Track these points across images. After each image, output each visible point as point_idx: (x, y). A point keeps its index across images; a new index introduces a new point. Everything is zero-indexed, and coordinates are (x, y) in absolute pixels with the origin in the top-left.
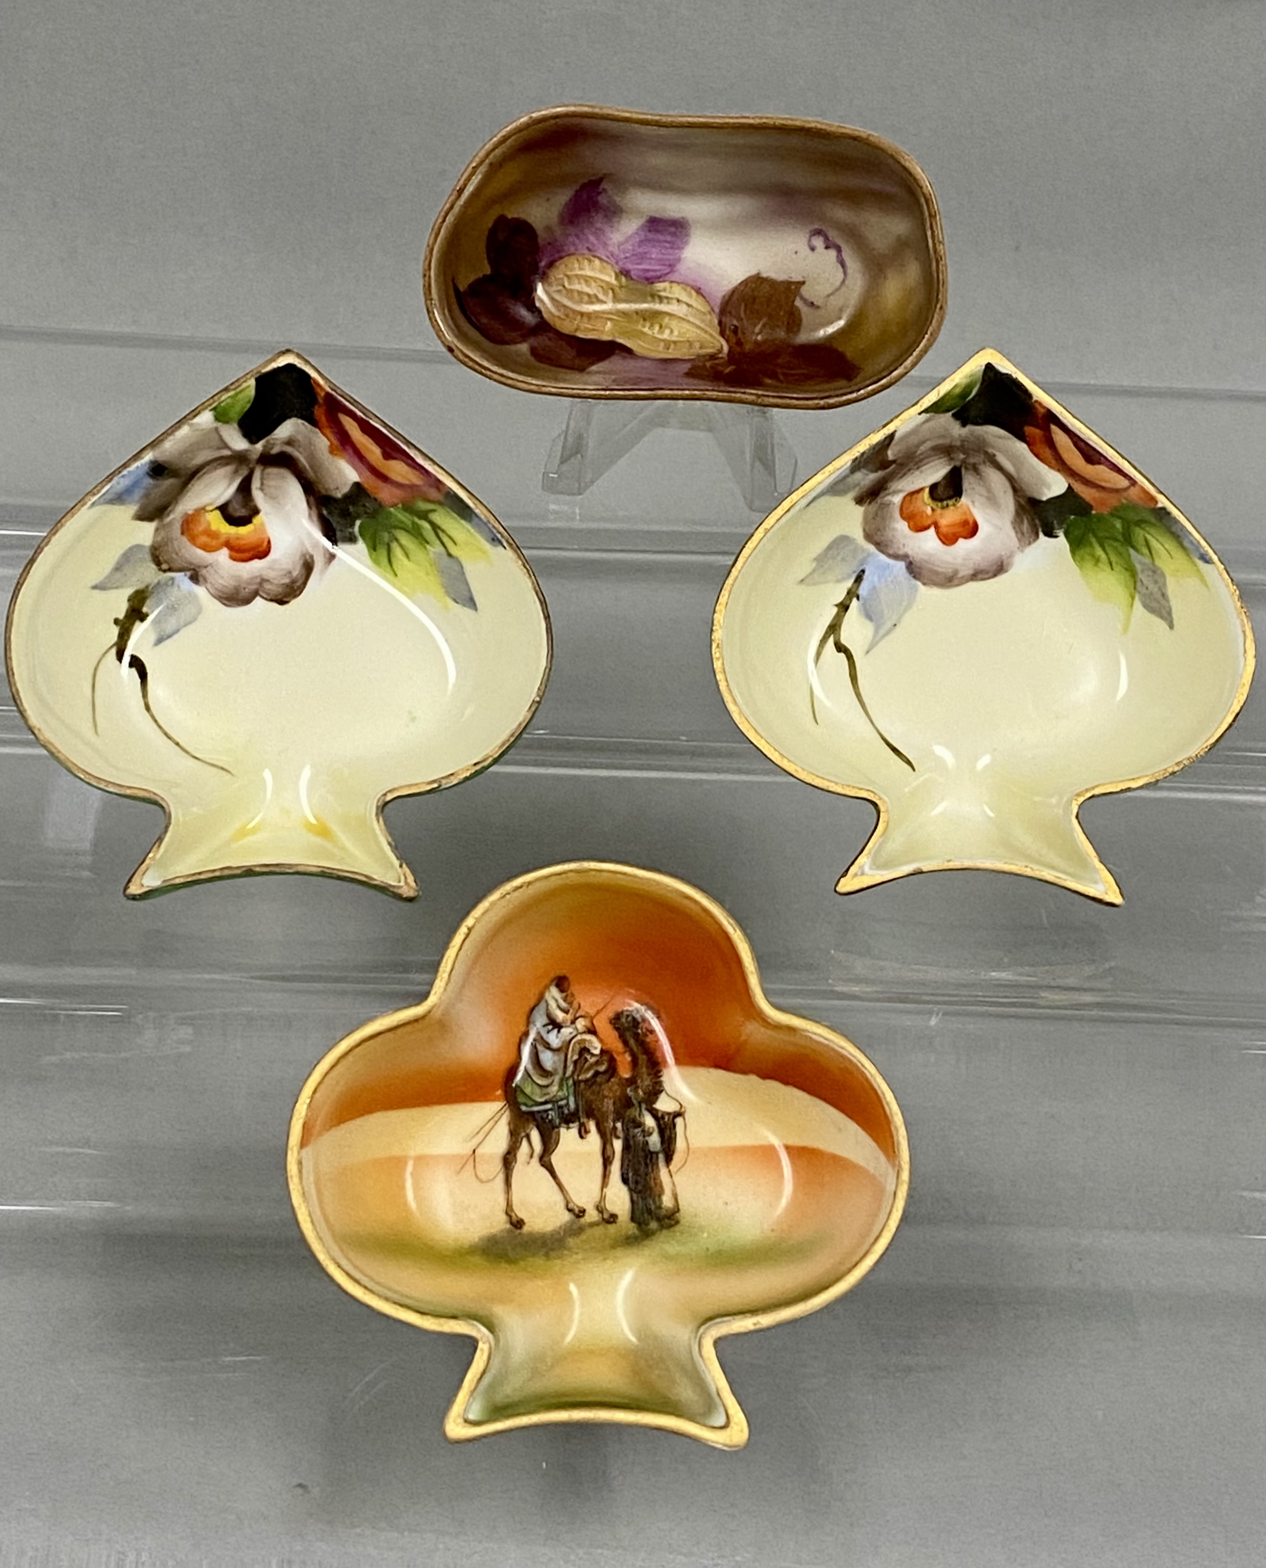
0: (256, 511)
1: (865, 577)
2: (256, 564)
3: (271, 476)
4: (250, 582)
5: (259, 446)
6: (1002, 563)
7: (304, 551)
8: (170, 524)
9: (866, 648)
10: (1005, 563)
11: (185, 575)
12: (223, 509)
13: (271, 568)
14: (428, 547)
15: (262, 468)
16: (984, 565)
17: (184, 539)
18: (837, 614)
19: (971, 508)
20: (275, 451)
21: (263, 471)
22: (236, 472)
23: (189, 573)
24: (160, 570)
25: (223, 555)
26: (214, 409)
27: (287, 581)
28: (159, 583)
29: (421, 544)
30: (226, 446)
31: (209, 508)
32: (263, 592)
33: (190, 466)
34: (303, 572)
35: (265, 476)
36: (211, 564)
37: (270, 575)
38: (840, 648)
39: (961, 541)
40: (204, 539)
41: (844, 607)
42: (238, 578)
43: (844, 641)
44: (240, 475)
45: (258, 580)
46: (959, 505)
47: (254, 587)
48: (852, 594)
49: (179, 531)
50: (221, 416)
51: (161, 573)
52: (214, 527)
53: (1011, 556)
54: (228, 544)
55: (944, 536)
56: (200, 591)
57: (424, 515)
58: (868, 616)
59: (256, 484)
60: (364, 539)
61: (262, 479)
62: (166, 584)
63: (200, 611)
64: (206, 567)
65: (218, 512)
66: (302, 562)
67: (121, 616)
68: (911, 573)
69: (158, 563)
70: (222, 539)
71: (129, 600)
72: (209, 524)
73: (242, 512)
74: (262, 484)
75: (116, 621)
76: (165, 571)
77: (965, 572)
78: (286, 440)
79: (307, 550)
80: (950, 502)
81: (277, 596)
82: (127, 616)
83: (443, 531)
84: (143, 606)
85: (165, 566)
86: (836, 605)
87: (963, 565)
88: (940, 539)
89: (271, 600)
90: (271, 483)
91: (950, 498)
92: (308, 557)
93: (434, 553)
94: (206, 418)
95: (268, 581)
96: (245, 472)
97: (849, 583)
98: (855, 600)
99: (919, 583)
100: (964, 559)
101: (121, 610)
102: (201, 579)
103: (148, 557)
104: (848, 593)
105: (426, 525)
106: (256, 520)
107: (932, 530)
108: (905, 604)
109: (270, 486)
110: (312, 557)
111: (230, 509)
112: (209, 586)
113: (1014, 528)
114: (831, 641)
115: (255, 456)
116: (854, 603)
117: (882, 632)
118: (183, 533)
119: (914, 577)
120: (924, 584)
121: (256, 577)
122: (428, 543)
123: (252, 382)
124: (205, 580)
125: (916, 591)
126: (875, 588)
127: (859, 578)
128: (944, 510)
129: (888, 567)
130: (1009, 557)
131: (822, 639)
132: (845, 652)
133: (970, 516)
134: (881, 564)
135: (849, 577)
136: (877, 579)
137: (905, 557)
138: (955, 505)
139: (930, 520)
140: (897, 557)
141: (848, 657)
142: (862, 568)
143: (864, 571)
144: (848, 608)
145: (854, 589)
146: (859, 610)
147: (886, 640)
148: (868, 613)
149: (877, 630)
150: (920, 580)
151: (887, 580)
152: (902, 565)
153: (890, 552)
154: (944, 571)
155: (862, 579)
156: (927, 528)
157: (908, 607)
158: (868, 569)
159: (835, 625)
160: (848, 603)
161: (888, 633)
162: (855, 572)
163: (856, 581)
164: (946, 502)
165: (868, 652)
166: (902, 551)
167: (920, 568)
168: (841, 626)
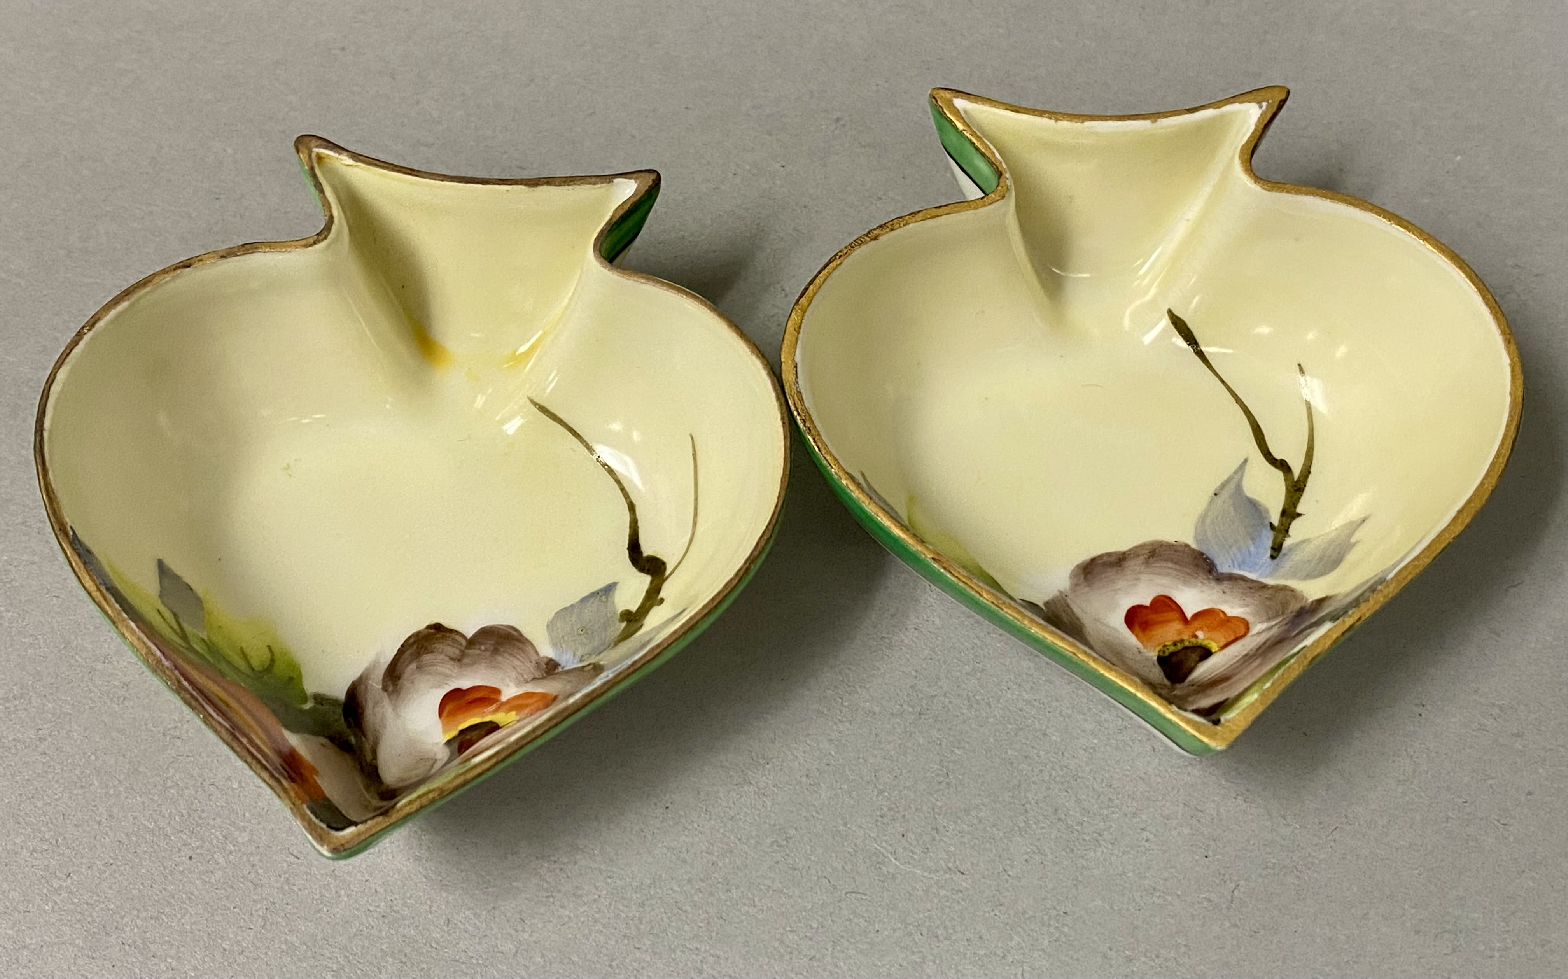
1: (1269, 553)
2: (465, 684)
4: (477, 659)
6: (1086, 578)
7: (396, 697)
9: (1248, 467)
10: (1082, 577)
11: (563, 667)
13: (447, 676)
16: (1111, 573)
18: (1295, 505)
19: (1140, 645)
23: (558, 669)
25: (509, 692)
27: (426, 658)
32: (462, 644)
34: (401, 669)
36: (528, 681)
37: (448, 668)
38: (1282, 465)
39: (1147, 602)
41: (1289, 514)
42: (495, 665)
43: (1279, 474)
45: (465, 660)
46: (1161, 647)
47: (471, 652)
48: (1282, 530)
53: (1075, 586)
54: (499, 705)
55: (1173, 610)
56: (546, 651)
58: (1253, 505)
63: (551, 625)
64: (534, 679)
66: (401, 684)
68: (1208, 558)
75: (663, 603)
77: (1133, 565)
79: (393, 697)
80: (1172, 649)
81: (445, 639)
82: (647, 610)
86: (1299, 515)
87: (1140, 573)
88: (1175, 603)
89: (453, 633)
91: (1172, 654)
92: (393, 688)
95: (452, 659)
97: (1288, 543)
98: (1276, 523)
99: (1194, 546)
100: (1138, 579)
102: (543, 664)
104: (1287, 531)
107: (1189, 615)
108: (1208, 521)
112: (534, 658)
113: (1078, 619)
114: (1297, 472)
116: (1275, 519)
117: (1232, 486)
119: (1202, 554)
120: (1187, 546)
121: (467, 665)
124: (537, 663)
125: (1195, 537)
126: (1253, 539)
127: (1277, 550)
128: (1179, 638)
129: (1239, 566)
130: (1077, 585)
131: (1310, 472)
132: (1276, 460)
133: (1141, 635)
134: (1253, 567)
135: (1290, 549)
136: (1252, 549)
137: (1220, 578)
138: (1165, 646)
139: (1196, 624)
140: (1232, 578)
141: (1270, 454)
142: (1276, 561)
143: (1273, 557)
144: (1284, 513)
145: (1280, 536)
146: (1267, 511)
147: (1225, 477)
148: (1254, 508)
149: (1239, 488)
150: (1194, 550)
151: (1240, 549)
152: (1224, 568)
153: (1241, 582)
154: (1164, 564)
155: (1273, 548)
156: (1197, 616)
157: (1203, 518)
158: (1269, 560)
159: (1296, 491)
160: (1284, 519)
161: (1224, 485)
162: (1284, 555)
163: (1281, 545)
164: (1180, 646)
165: (1246, 461)
166: (1226, 585)
167: (1197, 566)
168: (1288, 491)
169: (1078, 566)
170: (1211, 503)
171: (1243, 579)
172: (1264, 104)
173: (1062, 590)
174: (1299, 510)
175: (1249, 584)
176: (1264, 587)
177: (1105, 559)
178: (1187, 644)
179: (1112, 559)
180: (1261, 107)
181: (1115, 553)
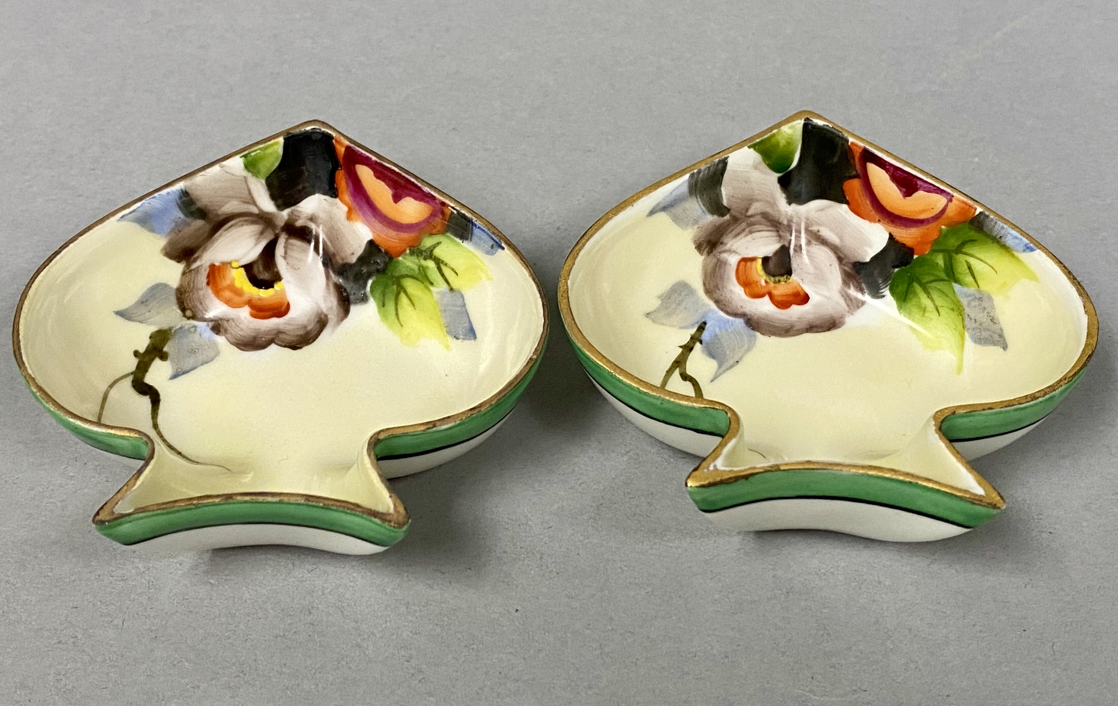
0: (278, 278)
1: (707, 326)
2: (274, 320)
3: (295, 248)
4: (268, 332)
5: (285, 213)
6: (834, 321)
7: (320, 311)
8: (198, 269)
9: (711, 377)
10: (836, 322)
11: (208, 325)
12: (248, 268)
13: (287, 324)
14: (431, 288)
15: (286, 237)
16: (817, 323)
17: (209, 291)
18: (682, 353)
19: (802, 283)
20: (299, 223)
21: (287, 240)
22: (262, 233)
23: (211, 324)
24: (185, 316)
25: (244, 313)
26: (245, 156)
27: (302, 332)
28: (181, 328)
29: (426, 287)
30: (254, 203)
31: (235, 265)
32: (279, 340)
33: (219, 212)
34: (318, 326)
35: (289, 247)
36: (232, 319)
37: (286, 328)
38: (686, 377)
39: (794, 306)
40: (227, 294)
41: (688, 348)
42: (258, 331)
43: (690, 372)
44: (265, 238)
45: (275, 332)
46: (788, 281)
47: (271, 337)
48: (695, 339)
49: (205, 281)
50: (251, 166)
51: (185, 319)
52: (238, 284)
54: (250, 303)
55: (777, 301)
56: (221, 340)
57: (429, 255)
58: (712, 354)
59: (279, 251)
60: (374, 297)
61: (285, 247)
62: (189, 330)
63: (217, 354)
64: (228, 321)
65: (242, 270)
66: (317, 320)
67: (142, 350)
68: (750, 327)
69: (183, 310)
70: (246, 298)
71: (150, 337)
72: (234, 280)
73: (265, 276)
74: (286, 253)
75: (136, 353)
76: (189, 318)
78: (310, 216)
79: (322, 311)
80: (782, 279)
81: (290, 343)
82: (148, 351)
83: (446, 265)
84: (165, 345)
85: (189, 313)
86: (681, 347)
87: (797, 321)
88: (775, 304)
89: (285, 346)
90: (293, 254)
91: (782, 275)
92: (323, 316)
93: (438, 293)
94: (237, 163)
95: (284, 333)
96: (271, 237)
97: (693, 331)
98: (698, 343)
99: (758, 334)
100: (800, 318)
101: (143, 344)
102: (222, 330)
103: (173, 299)
104: (692, 338)
105: (431, 264)
106: (277, 286)
107: (767, 297)
108: (745, 347)
109: (291, 256)
110: (326, 316)
111: (255, 269)
112: (229, 336)
114: (677, 372)
115: (281, 223)
116: (698, 346)
117: (725, 366)
118: (208, 284)
119: (753, 329)
120: (763, 335)
121: (273, 329)
122: (432, 284)
123: (281, 140)
124: (226, 331)
125: (756, 338)
126: (716, 336)
127: (702, 328)
128: (776, 285)
129: (728, 322)
130: (841, 318)
131: (667, 372)
132: (689, 381)
133: (800, 290)
134: (720, 319)
135: (693, 325)
136: (717, 330)
137: (743, 315)
138: (786, 282)
139: (764, 291)
140: (735, 315)
141: (693, 385)
142: (703, 320)
143: (705, 323)
144: (691, 349)
145: (697, 336)
146: (703, 351)
147: (729, 371)
148: (711, 353)
149: (720, 366)
150: (758, 331)
151: (727, 330)
152: (740, 322)
153: (729, 310)
154: (780, 325)
155: (704, 329)
156: (762, 296)
157: (749, 350)
158: (707, 322)
159: (679, 362)
160: (691, 345)
161: (731, 367)
162: (697, 323)
163: (698, 330)
164: (777, 279)
165: (712, 381)
166: (741, 311)
167: (758, 323)
168: (685, 362)
169: (839, 327)
170: (741, 358)
171: (727, 313)
172: (711, 468)
173: (851, 316)
174: (681, 350)
175: (726, 309)
176: (717, 302)
177: (820, 330)
178: (772, 279)
179: (815, 329)
180: (715, 466)
181: (813, 332)
